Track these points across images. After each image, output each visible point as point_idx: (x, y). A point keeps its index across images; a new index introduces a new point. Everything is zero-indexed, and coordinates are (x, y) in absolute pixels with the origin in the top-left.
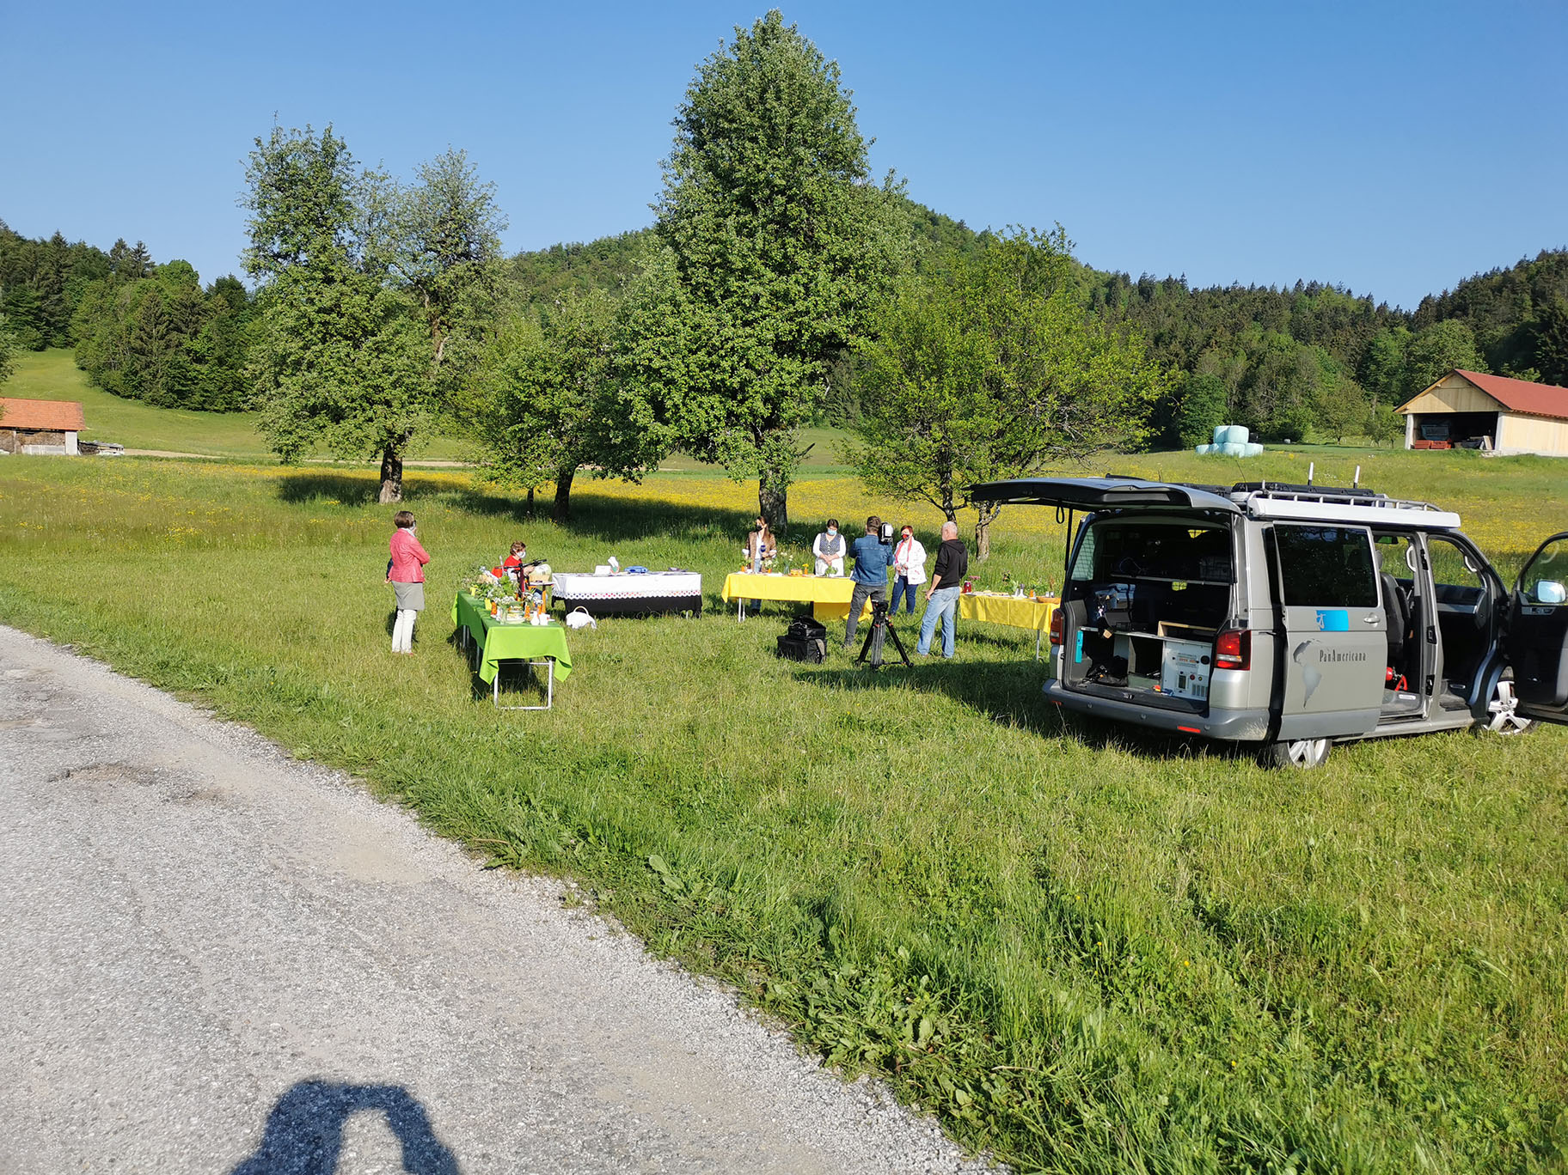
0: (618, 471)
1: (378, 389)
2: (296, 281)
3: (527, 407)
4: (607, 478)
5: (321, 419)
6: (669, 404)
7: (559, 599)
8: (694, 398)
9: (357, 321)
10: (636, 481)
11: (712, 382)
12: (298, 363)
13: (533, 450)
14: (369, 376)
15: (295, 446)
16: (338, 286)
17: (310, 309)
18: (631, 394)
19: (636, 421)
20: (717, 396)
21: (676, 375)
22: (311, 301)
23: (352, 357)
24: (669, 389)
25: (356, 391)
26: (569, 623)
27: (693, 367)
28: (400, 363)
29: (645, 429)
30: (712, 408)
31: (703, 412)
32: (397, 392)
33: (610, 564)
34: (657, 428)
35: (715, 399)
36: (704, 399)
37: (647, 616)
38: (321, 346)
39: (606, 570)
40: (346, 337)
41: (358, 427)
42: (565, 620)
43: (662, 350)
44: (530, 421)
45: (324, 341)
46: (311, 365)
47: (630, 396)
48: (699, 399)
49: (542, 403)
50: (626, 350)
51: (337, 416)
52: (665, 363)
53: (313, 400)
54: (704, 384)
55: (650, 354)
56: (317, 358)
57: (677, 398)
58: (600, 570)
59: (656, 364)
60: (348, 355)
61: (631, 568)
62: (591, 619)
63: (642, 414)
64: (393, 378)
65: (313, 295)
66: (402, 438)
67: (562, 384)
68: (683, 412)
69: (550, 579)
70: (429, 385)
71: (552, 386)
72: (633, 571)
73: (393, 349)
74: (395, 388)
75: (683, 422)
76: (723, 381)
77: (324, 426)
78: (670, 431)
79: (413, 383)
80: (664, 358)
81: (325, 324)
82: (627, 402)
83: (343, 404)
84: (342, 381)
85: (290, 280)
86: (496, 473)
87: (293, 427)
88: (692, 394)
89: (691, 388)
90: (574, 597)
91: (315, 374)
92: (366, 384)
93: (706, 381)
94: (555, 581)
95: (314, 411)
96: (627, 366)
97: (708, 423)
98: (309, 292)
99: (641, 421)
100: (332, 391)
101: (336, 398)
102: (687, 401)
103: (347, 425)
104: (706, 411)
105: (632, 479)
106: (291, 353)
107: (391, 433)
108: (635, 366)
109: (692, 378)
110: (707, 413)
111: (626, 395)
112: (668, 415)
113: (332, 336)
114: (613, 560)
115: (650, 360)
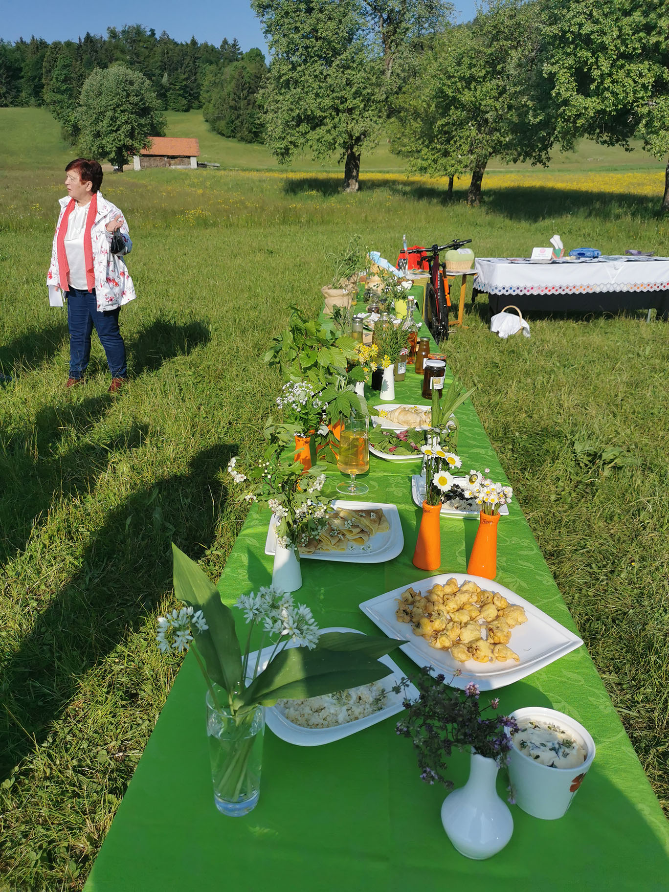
0: (528, 155)
1: (344, 100)
2: (287, 13)
3: (454, 102)
4: (519, 162)
5: (303, 127)
6: (596, 73)
7: (481, 292)
8: (622, 66)
9: (329, 43)
10: (544, 164)
11: (644, 48)
12: (287, 82)
13: (455, 142)
14: (337, 89)
15: (287, 149)
16: (315, 14)
17: (296, 37)
18: (556, 67)
19: (558, 94)
20: (646, 63)
21: (607, 40)
22: (297, 29)
23: (325, 74)
24: (597, 59)
25: (327, 102)
26: (494, 329)
27: (627, 30)
28: (358, 76)
29: (566, 102)
30: (641, 75)
31: (631, 82)
32: (357, 101)
33: (551, 245)
34: (580, 101)
35: (644, 66)
36: (633, 67)
37: (597, 318)
38: (303, 67)
39: (548, 253)
40: (320, 57)
41: (329, 131)
42: (488, 322)
43: (595, 13)
44: (455, 114)
45: (305, 61)
46: (296, 82)
47: (554, 69)
48: (627, 67)
49: (467, 97)
50: (554, 20)
51: (315, 122)
52: (596, 27)
53: (297, 111)
54: (635, 49)
55: (581, 19)
56: (301, 77)
57: (605, 66)
58: (538, 253)
59: (587, 28)
60: (321, 73)
61: (580, 251)
62: (525, 324)
63: (565, 87)
64: (353, 90)
65: (298, 24)
66: (358, 139)
67: (484, 78)
68: (607, 82)
69: (473, 266)
70: (380, 96)
71: (476, 80)
72: (582, 255)
73: (355, 65)
74: (355, 99)
75: (607, 94)
76: (658, 44)
77: (306, 133)
78: (592, 104)
79: (368, 93)
80: (596, 22)
81: (307, 48)
82: (552, 76)
83: (319, 113)
84: (317, 95)
85: (283, 14)
86: (425, 164)
87: (285, 134)
88: (621, 62)
89: (622, 56)
90: (504, 292)
91: (299, 90)
92: (335, 95)
93: (637, 45)
94: (478, 270)
95: (299, 121)
96: (555, 36)
97: (635, 92)
98: (296, 21)
99: (565, 95)
100: (311, 104)
101: (313, 109)
102: (614, 70)
103: (321, 131)
104: (634, 80)
105: (541, 162)
106: (284, 74)
107: (351, 136)
108: (564, 33)
109: (624, 42)
110: (635, 82)
111: (550, 68)
112: (593, 87)
113: (312, 57)
114: (556, 240)
115: (581, 25)
